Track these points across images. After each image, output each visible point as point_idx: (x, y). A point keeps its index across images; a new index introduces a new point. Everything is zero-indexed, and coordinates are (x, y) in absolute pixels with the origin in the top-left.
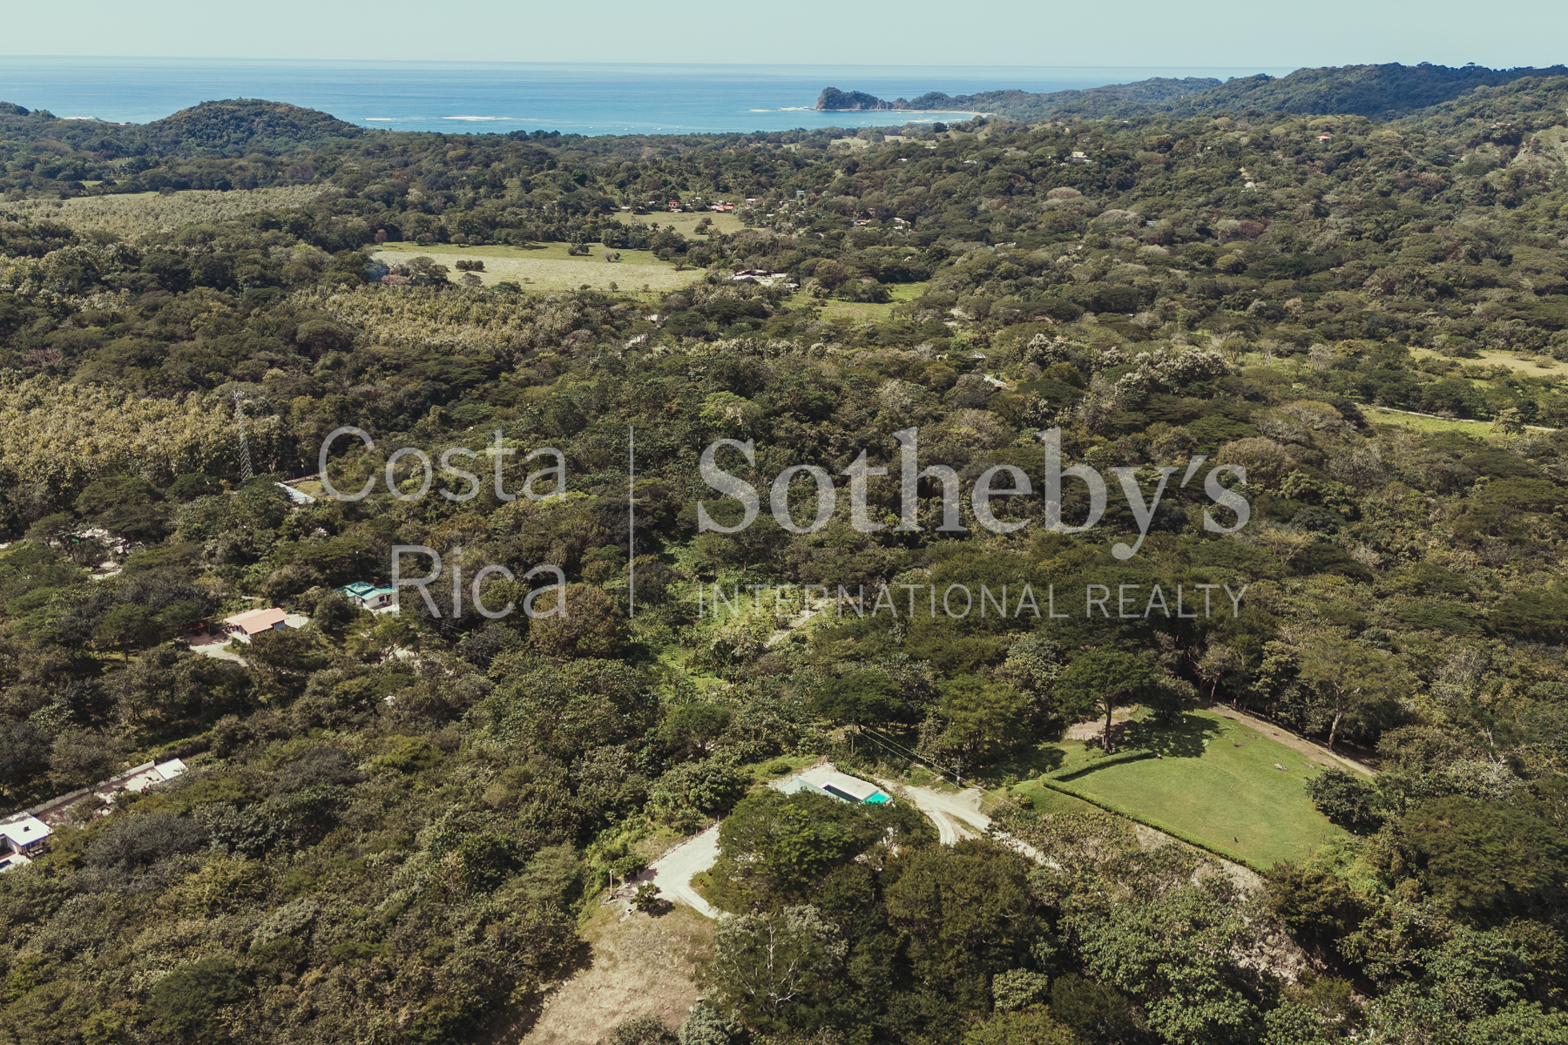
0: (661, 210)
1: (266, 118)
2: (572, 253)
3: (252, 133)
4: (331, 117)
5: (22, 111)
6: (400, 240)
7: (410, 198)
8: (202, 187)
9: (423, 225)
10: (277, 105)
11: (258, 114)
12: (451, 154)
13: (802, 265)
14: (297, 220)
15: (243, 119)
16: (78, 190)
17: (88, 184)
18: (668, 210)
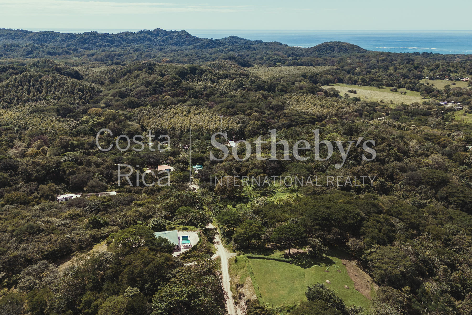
0: (441, 79)
1: (339, 47)
2: (391, 90)
3: (333, 51)
4: (358, 47)
5: (281, 44)
6: (343, 83)
7: (356, 71)
8: (306, 65)
9: (350, 79)
10: (344, 43)
11: (337, 46)
12: (380, 58)
13: (466, 101)
14: (311, 75)
15: (332, 47)
16: (275, 65)
17: (278, 63)
18: (444, 79)
